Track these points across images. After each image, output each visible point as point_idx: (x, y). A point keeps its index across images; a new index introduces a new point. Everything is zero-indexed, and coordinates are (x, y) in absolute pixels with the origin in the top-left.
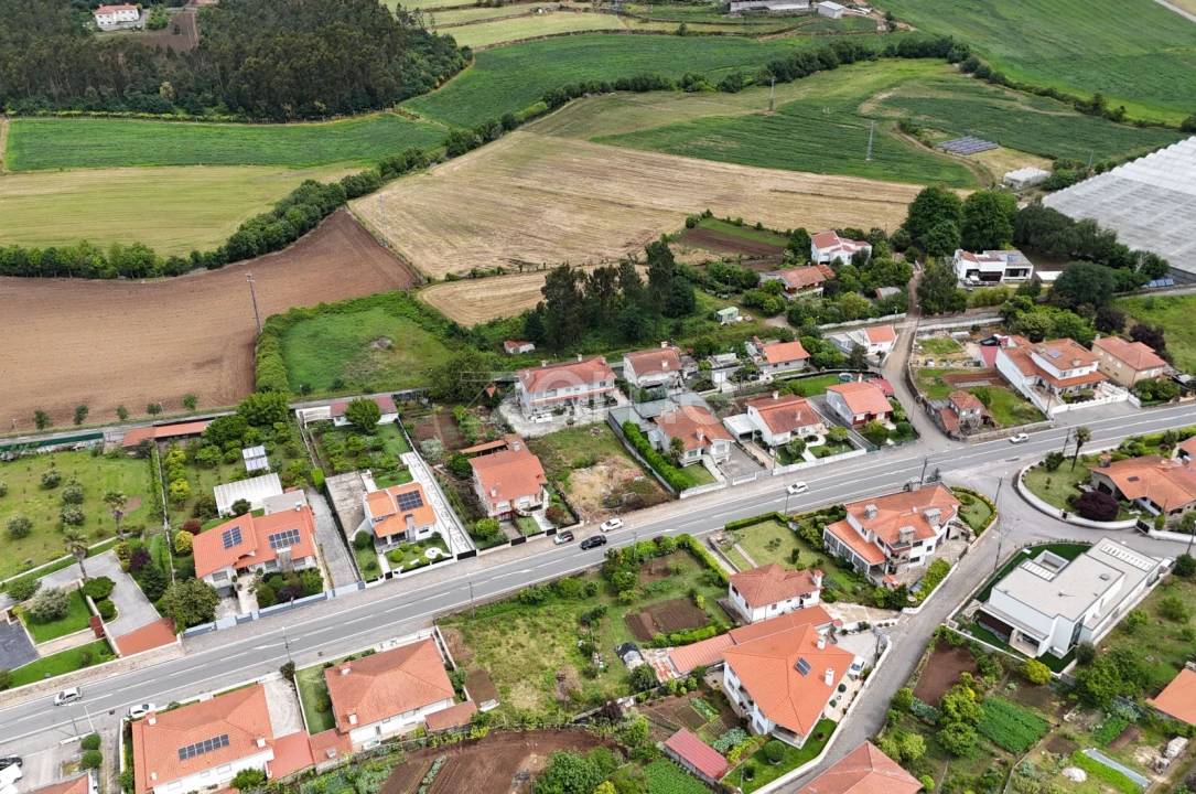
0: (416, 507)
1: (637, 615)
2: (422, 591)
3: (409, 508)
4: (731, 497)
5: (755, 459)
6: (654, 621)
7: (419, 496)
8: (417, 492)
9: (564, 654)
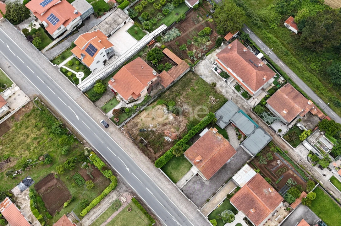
0: (90, 54)
1: (54, 178)
2: (53, 83)
3: (88, 53)
4: (168, 192)
5: (214, 194)
6: (50, 187)
7: (95, 52)
8: (97, 50)
9: (24, 156)
